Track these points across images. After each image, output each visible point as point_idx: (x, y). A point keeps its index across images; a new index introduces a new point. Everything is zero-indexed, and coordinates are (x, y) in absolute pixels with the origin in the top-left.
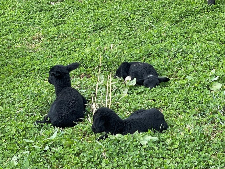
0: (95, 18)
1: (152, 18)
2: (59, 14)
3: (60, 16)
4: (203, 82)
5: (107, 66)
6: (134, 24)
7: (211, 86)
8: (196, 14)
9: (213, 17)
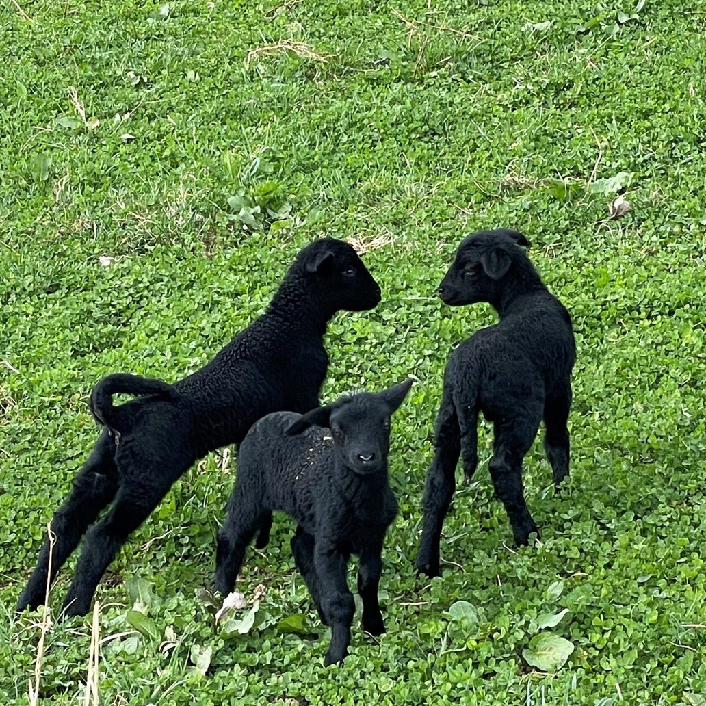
0: (225, 330)
1: (435, 337)
2: (114, 306)
3: (115, 314)
4: (499, 632)
5: (187, 542)
6: (358, 360)
7: (535, 650)
8: (607, 327)
9: (661, 344)
